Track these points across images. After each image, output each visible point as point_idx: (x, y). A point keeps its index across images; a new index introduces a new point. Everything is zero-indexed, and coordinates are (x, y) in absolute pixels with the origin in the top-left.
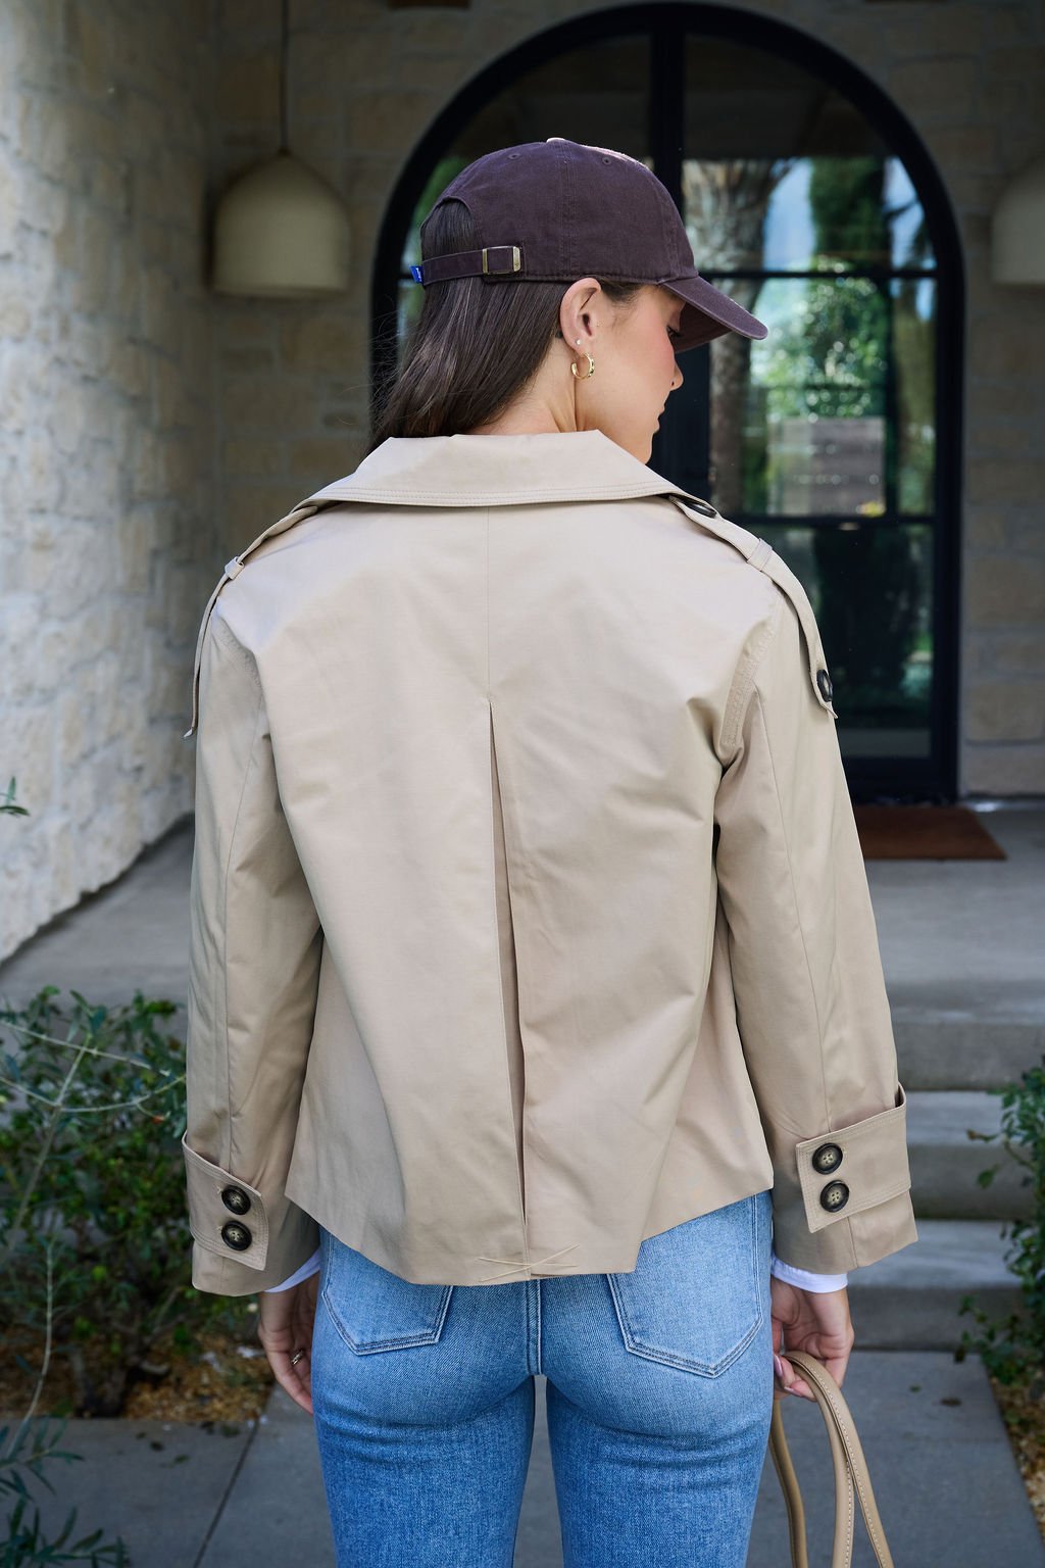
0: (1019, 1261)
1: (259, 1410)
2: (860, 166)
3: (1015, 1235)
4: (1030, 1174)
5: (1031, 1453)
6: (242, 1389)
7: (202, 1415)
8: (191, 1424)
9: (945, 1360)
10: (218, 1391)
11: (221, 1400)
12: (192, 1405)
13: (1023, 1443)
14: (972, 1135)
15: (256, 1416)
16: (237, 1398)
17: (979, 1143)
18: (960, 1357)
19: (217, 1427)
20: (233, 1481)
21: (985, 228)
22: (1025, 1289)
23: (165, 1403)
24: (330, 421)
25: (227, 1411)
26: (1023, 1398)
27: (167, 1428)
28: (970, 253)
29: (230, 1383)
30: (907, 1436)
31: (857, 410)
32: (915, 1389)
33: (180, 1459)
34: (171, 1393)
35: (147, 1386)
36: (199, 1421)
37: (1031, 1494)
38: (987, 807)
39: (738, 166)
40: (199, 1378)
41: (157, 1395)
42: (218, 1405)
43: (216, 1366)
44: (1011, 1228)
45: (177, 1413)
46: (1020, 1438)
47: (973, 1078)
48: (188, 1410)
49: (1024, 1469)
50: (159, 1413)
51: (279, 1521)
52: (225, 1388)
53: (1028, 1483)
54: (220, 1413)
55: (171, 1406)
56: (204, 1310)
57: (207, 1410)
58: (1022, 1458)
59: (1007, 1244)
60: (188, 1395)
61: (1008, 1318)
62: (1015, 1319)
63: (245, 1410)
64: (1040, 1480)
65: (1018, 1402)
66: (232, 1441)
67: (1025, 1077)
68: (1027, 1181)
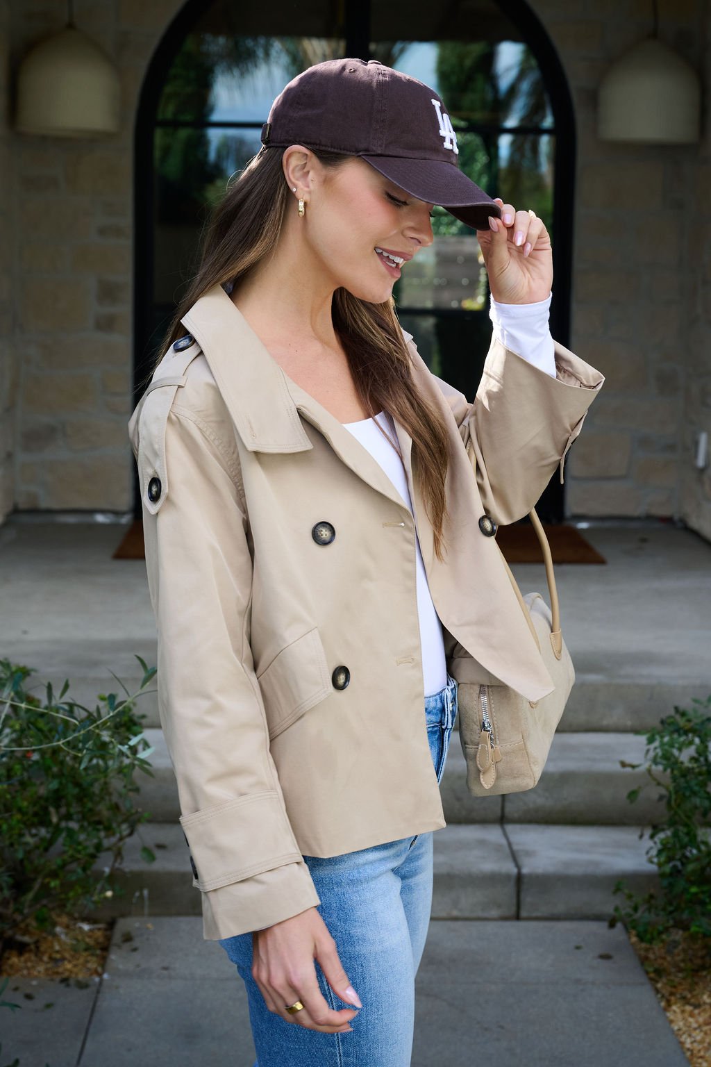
0: (658, 854)
1: (100, 970)
2: (476, 49)
3: (652, 837)
4: (665, 793)
5: (667, 994)
6: (85, 954)
7: (57, 973)
8: (52, 980)
9: (600, 928)
10: (67, 955)
11: (70, 962)
12: (49, 966)
13: (659, 985)
14: (623, 764)
15: (100, 975)
16: (81, 960)
17: (629, 770)
18: (611, 925)
19: (72, 982)
20: (90, 1022)
21: (593, 99)
22: (660, 875)
23: (29, 964)
24: (102, 231)
25: (75, 970)
26: (654, 953)
27: (34, 983)
28: (581, 116)
29: (75, 950)
30: (578, 981)
31: (454, 229)
32: (578, 948)
33: (48, 1006)
34: (33, 958)
35: (14, 952)
36: (58, 978)
37: (671, 1022)
38: (583, 525)
40: (52, 947)
41: (22, 959)
42: (69, 966)
43: (63, 937)
44: (648, 832)
45: (39, 972)
46: (657, 982)
47: (605, 723)
48: (47, 970)
49: (663, 1004)
50: (25, 972)
51: (129, 1050)
52: (72, 953)
53: (668, 1014)
54: (71, 972)
55: (33, 967)
56: (63, 896)
57: (60, 970)
58: (659, 996)
59: (647, 843)
60: (45, 958)
61: (647, 896)
62: (652, 897)
63: (89, 969)
64: (675, 1012)
65: (651, 956)
66: (85, 992)
67: (662, 722)
68: (661, 798)
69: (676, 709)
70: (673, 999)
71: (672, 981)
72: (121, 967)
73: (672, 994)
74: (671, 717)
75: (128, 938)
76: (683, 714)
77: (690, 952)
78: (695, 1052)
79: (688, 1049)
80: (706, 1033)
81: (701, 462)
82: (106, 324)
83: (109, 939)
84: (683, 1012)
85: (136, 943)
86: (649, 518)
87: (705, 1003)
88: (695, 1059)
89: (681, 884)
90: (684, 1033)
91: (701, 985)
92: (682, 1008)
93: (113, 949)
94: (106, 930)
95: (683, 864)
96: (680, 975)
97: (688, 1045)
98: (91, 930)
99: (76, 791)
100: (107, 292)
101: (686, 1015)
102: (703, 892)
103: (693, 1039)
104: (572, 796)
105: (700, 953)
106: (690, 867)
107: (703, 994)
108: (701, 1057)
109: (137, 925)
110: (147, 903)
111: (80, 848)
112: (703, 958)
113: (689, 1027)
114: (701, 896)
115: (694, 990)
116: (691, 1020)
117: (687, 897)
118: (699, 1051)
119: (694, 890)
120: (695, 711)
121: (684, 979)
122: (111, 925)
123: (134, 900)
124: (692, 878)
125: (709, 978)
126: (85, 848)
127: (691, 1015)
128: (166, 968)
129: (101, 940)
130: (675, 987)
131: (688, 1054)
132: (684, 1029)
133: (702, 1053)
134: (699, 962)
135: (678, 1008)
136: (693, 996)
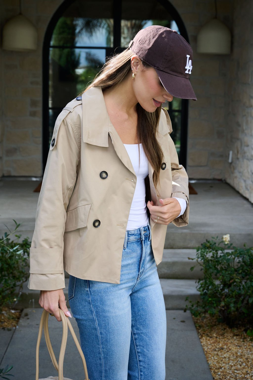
0: (200, 288)
1: (16, 325)
2: (165, 22)
3: (198, 282)
4: (203, 268)
5: (201, 333)
6: (12, 320)
7: (2, 326)
9: (182, 312)
10: (6, 320)
11: (7, 322)
13: (200, 331)
14: (189, 259)
15: (15, 326)
16: (11, 322)
17: (191, 260)
18: (185, 311)
19: (6, 329)
20: (10, 341)
22: (201, 295)
24: (32, 83)
25: (8, 325)
26: (200, 321)
29: (9, 319)
30: (172, 329)
32: (174, 319)
36: (1, 328)
37: (201, 342)
38: (193, 182)
39: (134, 21)
42: (6, 324)
43: (5, 315)
44: (198, 281)
46: (199, 330)
47: (189, 246)
49: (200, 337)
51: (22, 350)
53: (201, 340)
54: (6, 326)
56: (3, 301)
57: (3, 325)
58: (199, 334)
59: (197, 284)
61: (197, 302)
62: (198, 302)
63: (13, 325)
64: (203, 339)
65: (199, 321)
66: (10, 332)
67: (202, 245)
68: (202, 269)
69: (207, 240)
70: (204, 335)
71: (204, 329)
72: (23, 324)
73: (204, 333)
74: (205, 243)
75: (26, 315)
76: (209, 242)
77: (212, 320)
78: (208, 352)
79: (206, 351)
80: (213, 346)
81: (230, 161)
82: (33, 114)
83: (20, 315)
84: (206, 339)
85: (29, 317)
86: (214, 179)
87: (214, 336)
88: (207, 354)
89: (207, 297)
90: (205, 346)
91: (214, 331)
92: (206, 338)
93: (21, 318)
94: (20, 312)
95: (208, 291)
96: (207, 328)
97: (206, 350)
98: (15, 313)
99: (7, 266)
100: (34, 104)
101: (207, 340)
102: (213, 300)
103: (208, 348)
104: (176, 270)
105: (215, 321)
106: (209, 292)
107: (214, 333)
108: (210, 354)
109: (30, 311)
110: (34, 304)
111: (8, 285)
112: (215, 322)
113: (208, 344)
114: (213, 301)
115: (211, 332)
116: (208, 342)
117: (208, 301)
118: (209, 352)
119: (210, 299)
120: (212, 241)
121: (208, 329)
122: (22, 311)
123: (30, 303)
124: (210, 296)
125: (216, 328)
126: (10, 285)
127: (209, 340)
128: (37, 325)
129: (18, 316)
130: (205, 331)
131: (206, 352)
132: (206, 345)
133: (210, 352)
134: (214, 323)
135: (205, 338)
136: (211, 334)
